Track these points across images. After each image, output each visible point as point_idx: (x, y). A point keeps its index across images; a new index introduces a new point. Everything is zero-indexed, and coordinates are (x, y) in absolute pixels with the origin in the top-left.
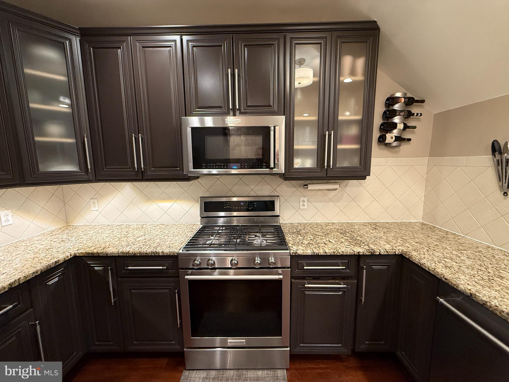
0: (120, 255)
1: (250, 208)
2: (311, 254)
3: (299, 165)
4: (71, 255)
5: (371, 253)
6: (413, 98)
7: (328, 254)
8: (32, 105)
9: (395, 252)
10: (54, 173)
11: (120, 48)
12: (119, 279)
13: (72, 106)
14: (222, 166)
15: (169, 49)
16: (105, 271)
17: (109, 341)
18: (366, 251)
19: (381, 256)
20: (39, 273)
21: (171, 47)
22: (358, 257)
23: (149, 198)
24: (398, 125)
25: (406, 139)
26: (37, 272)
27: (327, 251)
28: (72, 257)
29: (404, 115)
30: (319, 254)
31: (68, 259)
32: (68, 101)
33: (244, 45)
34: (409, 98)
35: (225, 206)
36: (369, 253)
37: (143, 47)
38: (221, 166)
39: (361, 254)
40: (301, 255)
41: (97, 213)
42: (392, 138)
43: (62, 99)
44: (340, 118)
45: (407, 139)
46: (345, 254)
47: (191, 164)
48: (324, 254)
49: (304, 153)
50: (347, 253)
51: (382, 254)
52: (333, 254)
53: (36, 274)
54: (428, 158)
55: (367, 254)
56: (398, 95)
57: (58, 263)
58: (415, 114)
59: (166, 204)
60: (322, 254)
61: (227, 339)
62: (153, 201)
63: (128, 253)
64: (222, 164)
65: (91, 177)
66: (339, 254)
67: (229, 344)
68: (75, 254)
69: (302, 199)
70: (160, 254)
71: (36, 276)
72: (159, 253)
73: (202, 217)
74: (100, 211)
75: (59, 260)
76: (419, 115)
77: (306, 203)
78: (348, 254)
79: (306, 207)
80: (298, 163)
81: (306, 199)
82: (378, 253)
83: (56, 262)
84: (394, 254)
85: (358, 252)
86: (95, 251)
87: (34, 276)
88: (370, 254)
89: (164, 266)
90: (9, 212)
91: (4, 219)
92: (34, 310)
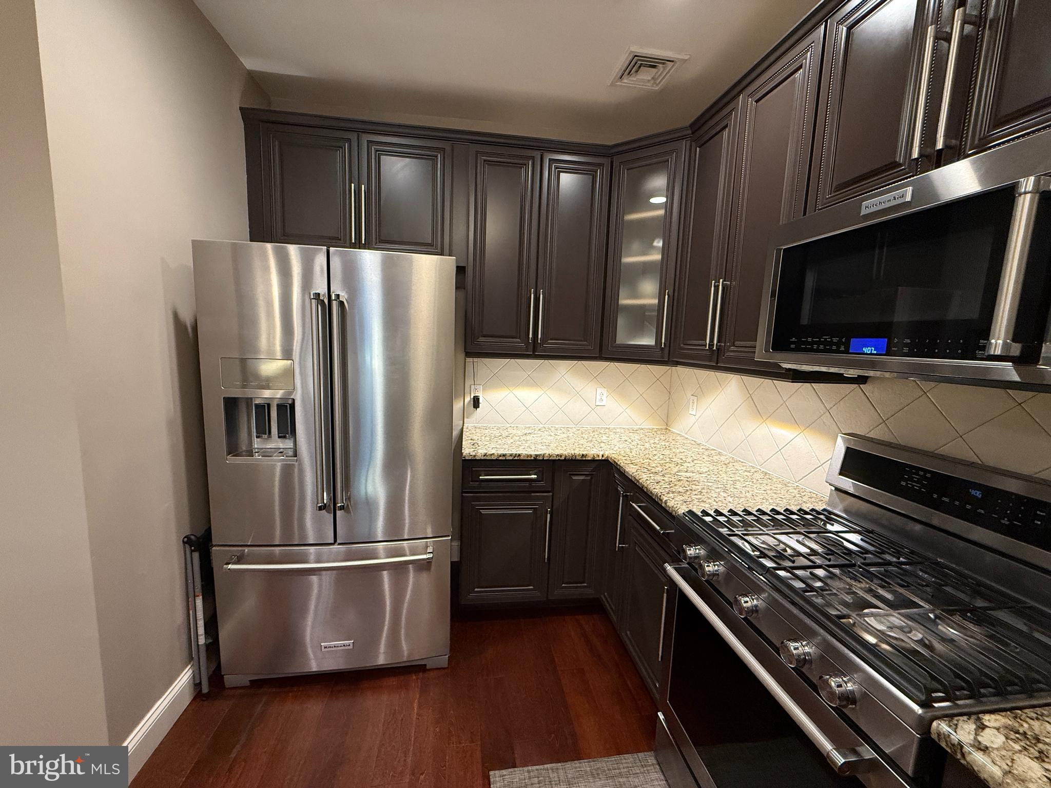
4: (603, 456)
8: (626, 260)
10: (636, 346)
12: (630, 517)
13: (663, 252)
14: (835, 344)
20: (563, 458)
23: (759, 412)
26: (561, 456)
28: (603, 458)
31: (598, 459)
32: (660, 245)
35: (906, 480)
38: (832, 343)
41: (693, 419)
47: (768, 339)
53: (559, 458)
57: (585, 457)
59: (783, 433)
62: (765, 419)
64: (835, 340)
65: (665, 356)
70: (663, 505)
71: (559, 459)
74: (697, 417)
75: (587, 455)
83: (583, 455)
87: (557, 459)
89: (661, 529)
90: (605, 391)
91: (598, 397)
92: (553, 496)
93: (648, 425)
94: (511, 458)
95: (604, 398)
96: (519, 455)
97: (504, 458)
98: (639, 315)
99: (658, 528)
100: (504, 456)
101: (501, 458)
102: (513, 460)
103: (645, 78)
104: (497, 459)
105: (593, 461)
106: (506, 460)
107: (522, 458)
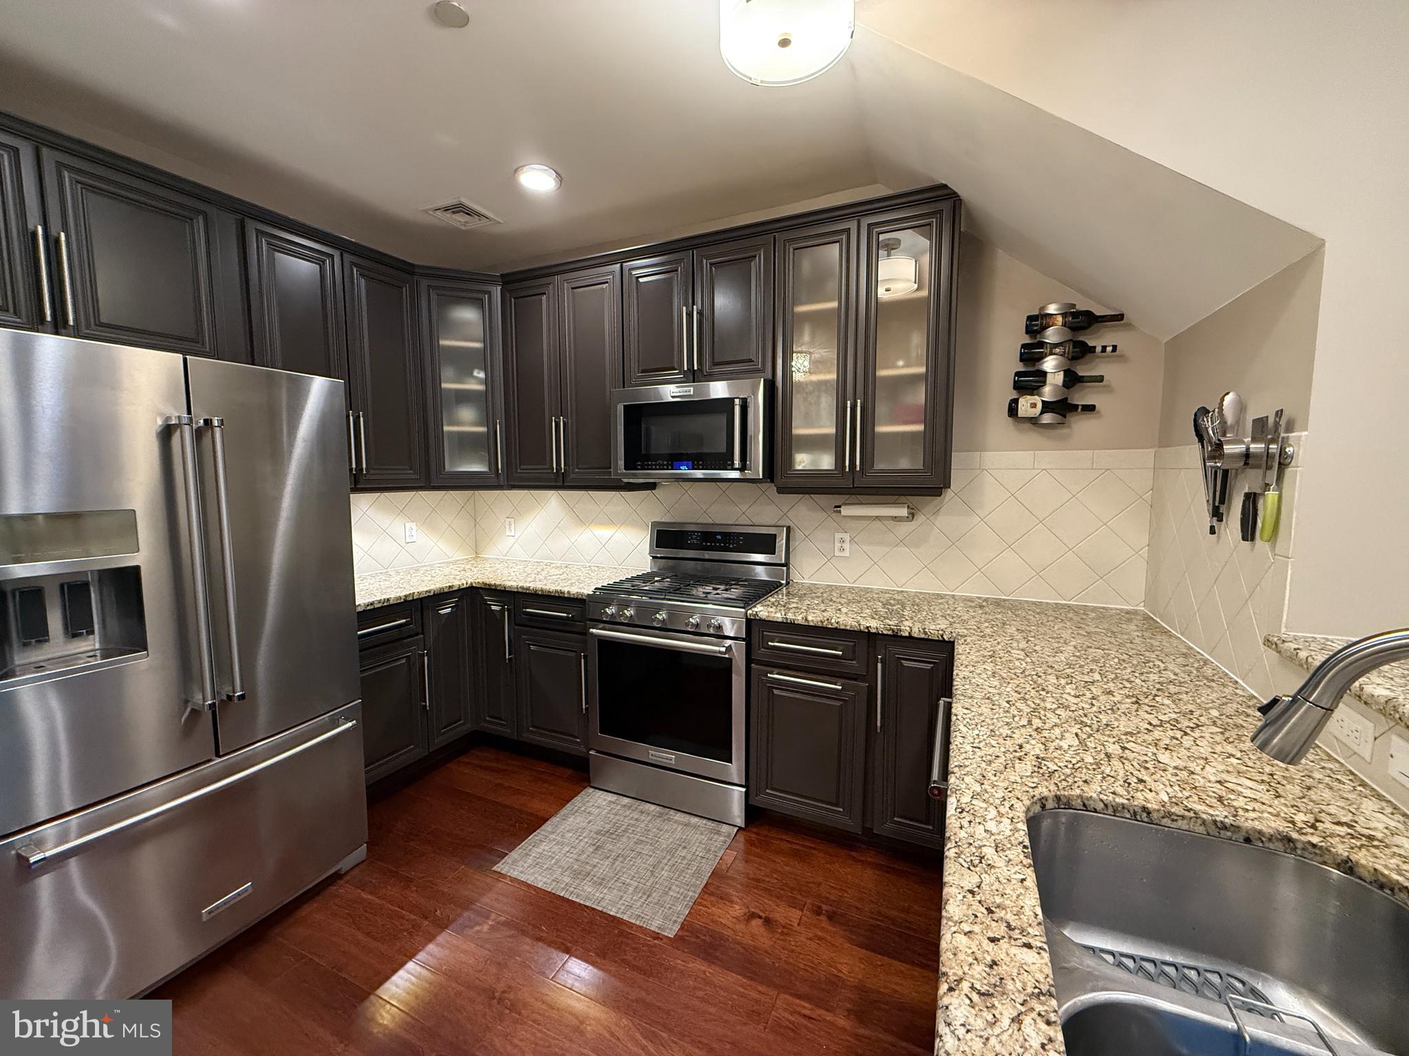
0: (520, 590)
1: (731, 546)
2: (780, 620)
3: (803, 465)
4: (467, 584)
5: (893, 631)
6: (1088, 314)
7: (811, 624)
8: (444, 385)
9: (942, 636)
10: (465, 473)
11: (545, 294)
12: (516, 627)
13: (486, 382)
14: (665, 465)
15: (605, 286)
16: (502, 611)
17: (500, 719)
18: (882, 626)
19: (911, 640)
20: (432, 594)
21: (607, 282)
22: (869, 638)
23: (582, 520)
24: (1049, 377)
25: (1080, 407)
26: (430, 592)
27: (810, 618)
28: (468, 586)
29: (1065, 352)
30: (796, 622)
31: (462, 587)
32: (482, 375)
33: (711, 264)
34: (1076, 314)
36: (889, 630)
37: (572, 288)
38: (663, 465)
39: (873, 631)
40: (764, 620)
41: (512, 540)
42: (1034, 406)
43: (476, 373)
44: (882, 373)
45: (1083, 405)
46: (842, 627)
47: (621, 463)
48: (803, 623)
49: (814, 443)
50: (846, 626)
51: (916, 635)
52: (820, 624)
53: (428, 594)
54: (1154, 450)
55: (885, 632)
56: (1052, 309)
57: (451, 588)
58: (1099, 349)
60: (800, 622)
61: (648, 750)
62: (588, 525)
63: (528, 589)
64: (665, 463)
65: (502, 481)
66: (830, 626)
67: (650, 757)
68: (471, 583)
69: (838, 536)
70: (566, 596)
71: (428, 596)
72: (564, 593)
73: (654, 557)
74: (515, 537)
75: (453, 585)
76: (1109, 349)
77: (847, 546)
78: (848, 628)
79: (847, 554)
80: (803, 461)
81: (847, 537)
82: (907, 634)
83: (449, 586)
84: (941, 639)
85: (868, 627)
86: (493, 583)
87: (426, 595)
88: (890, 633)
89: (568, 613)
90: (413, 525)
91: (408, 533)
92: (424, 638)
93: (459, 556)
94: (380, 605)
95: (414, 533)
96: (388, 600)
97: (372, 607)
98: (467, 443)
99: (565, 615)
100: (372, 604)
101: (368, 608)
102: (382, 607)
103: (459, 220)
104: (364, 611)
105: (460, 590)
106: (375, 609)
107: (391, 602)
